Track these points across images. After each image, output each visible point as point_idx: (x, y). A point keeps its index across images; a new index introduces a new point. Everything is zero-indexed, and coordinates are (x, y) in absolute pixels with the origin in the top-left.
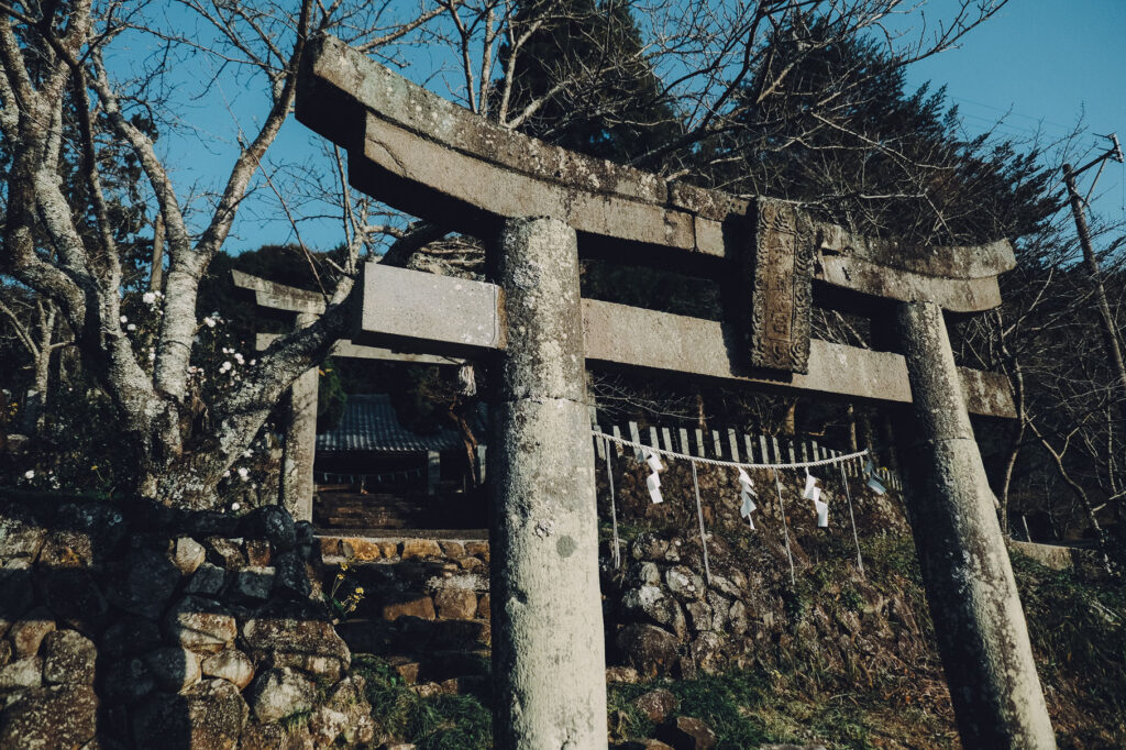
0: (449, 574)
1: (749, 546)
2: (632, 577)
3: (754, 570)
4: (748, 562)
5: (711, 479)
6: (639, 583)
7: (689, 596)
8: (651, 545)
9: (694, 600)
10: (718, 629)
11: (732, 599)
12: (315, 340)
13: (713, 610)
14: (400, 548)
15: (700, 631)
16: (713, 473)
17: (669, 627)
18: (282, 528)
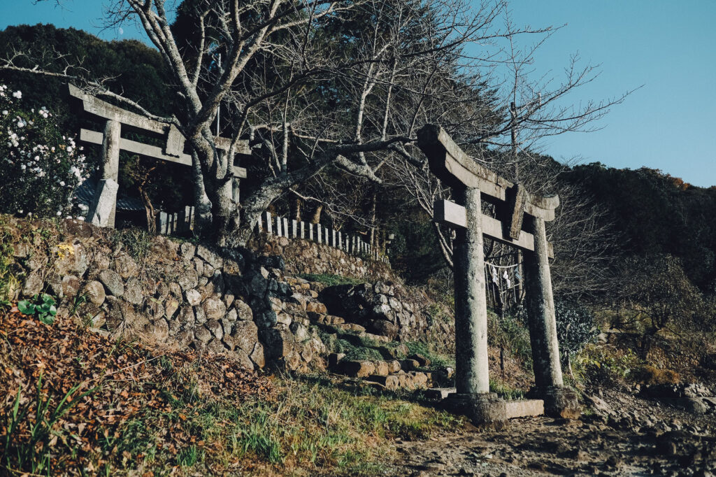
2: (376, 300)
5: (310, 252)
6: (381, 304)
8: (383, 288)
9: (399, 312)
10: (408, 325)
11: (411, 313)
12: (288, 183)
13: (405, 317)
15: (402, 325)
16: (311, 249)
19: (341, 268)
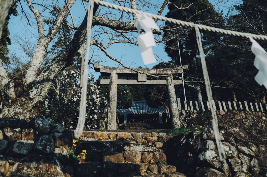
0: (132, 145)
1: (257, 133)
2: (203, 147)
3: (261, 144)
4: (257, 140)
5: (240, 116)
6: (206, 149)
7: (230, 155)
8: (211, 133)
9: (232, 157)
10: (245, 171)
11: (251, 157)
13: (242, 162)
14: (117, 135)
15: (236, 172)
16: (240, 114)
17: (221, 169)
18: (41, 125)
19: (263, 122)
